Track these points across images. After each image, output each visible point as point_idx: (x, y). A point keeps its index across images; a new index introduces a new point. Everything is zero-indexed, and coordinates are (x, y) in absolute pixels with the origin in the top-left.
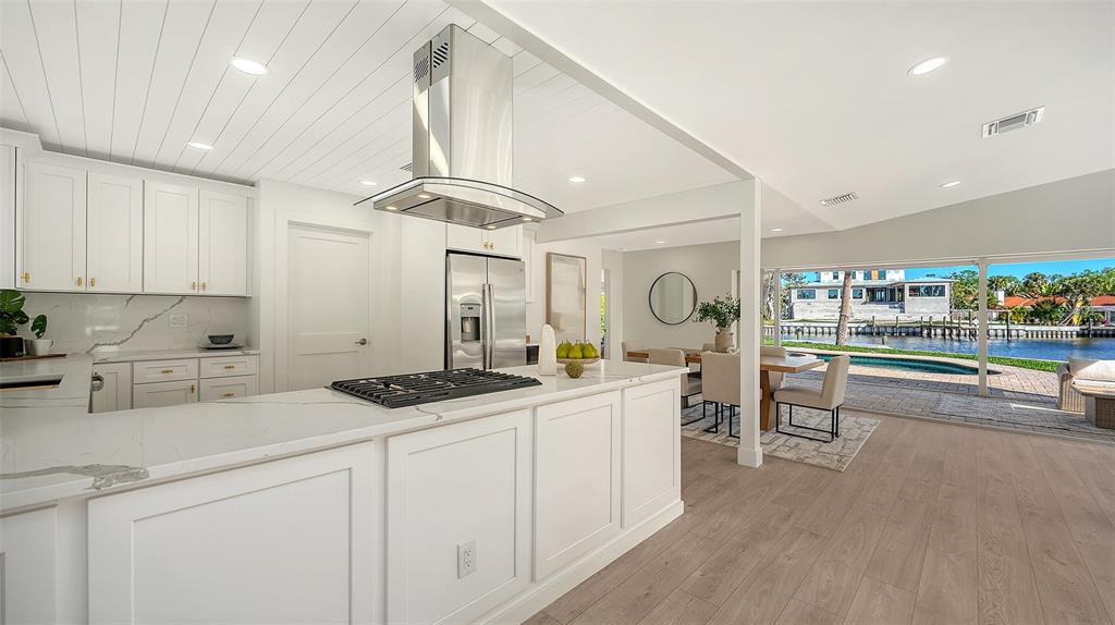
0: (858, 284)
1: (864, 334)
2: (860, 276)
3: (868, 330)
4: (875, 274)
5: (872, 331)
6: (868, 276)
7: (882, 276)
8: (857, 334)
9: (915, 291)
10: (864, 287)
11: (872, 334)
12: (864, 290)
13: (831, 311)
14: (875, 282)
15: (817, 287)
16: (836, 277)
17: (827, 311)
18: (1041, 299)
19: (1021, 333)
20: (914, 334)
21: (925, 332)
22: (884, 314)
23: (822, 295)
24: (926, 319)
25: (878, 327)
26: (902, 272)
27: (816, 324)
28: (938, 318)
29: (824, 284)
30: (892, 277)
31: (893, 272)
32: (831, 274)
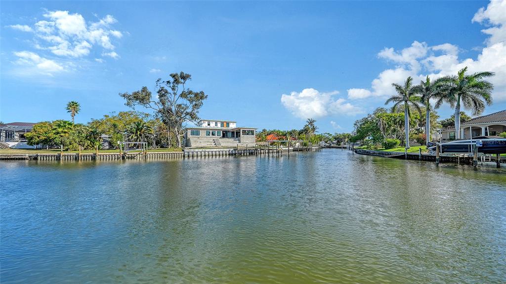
0: (219, 128)
1: (232, 154)
2: (219, 125)
3: (234, 152)
4: (225, 124)
6: (222, 125)
7: (228, 124)
8: (229, 155)
9: (244, 132)
10: (221, 130)
11: (235, 154)
12: (221, 132)
14: (225, 128)
16: (209, 125)
17: (208, 142)
23: (203, 134)
25: (239, 151)
26: (235, 124)
29: (202, 128)
30: (233, 126)
31: (232, 123)
32: (207, 123)
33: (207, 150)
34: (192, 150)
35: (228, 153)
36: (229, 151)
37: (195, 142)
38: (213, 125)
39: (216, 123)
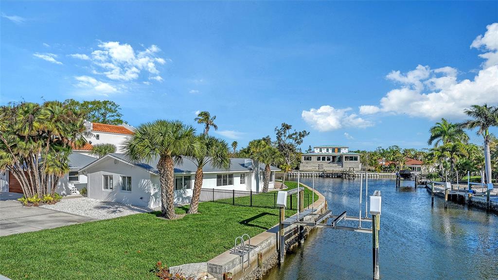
0: (329, 154)
1: (322, 176)
2: (330, 151)
4: (336, 150)
6: (333, 150)
7: (339, 150)
9: (347, 158)
10: (331, 155)
11: (324, 176)
12: (331, 157)
13: (315, 166)
14: (336, 154)
15: (313, 155)
16: (321, 151)
18: (391, 162)
19: (378, 176)
20: (340, 177)
21: (344, 175)
23: (314, 159)
25: (327, 174)
26: (347, 149)
29: (315, 154)
30: (344, 151)
31: (343, 149)
32: (319, 149)
33: (305, 173)
35: (318, 175)
37: (305, 166)
38: (324, 151)
39: (328, 150)
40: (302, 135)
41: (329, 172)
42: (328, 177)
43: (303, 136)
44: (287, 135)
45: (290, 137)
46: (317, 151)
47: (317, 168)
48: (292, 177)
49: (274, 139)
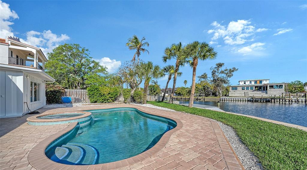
0: (252, 85)
1: (250, 101)
2: (253, 83)
3: (252, 100)
4: (258, 82)
5: (253, 100)
6: (256, 82)
7: (261, 82)
8: (248, 101)
9: (272, 87)
10: (254, 86)
11: (253, 101)
12: (254, 87)
13: (241, 94)
14: (258, 84)
15: (238, 86)
16: (245, 83)
17: (240, 93)
20: (269, 101)
21: (273, 100)
22: (259, 95)
23: (239, 89)
24: (273, 96)
25: (255, 99)
26: (268, 81)
27: (234, 98)
28: (277, 96)
29: (240, 85)
30: (264, 82)
31: (265, 81)
32: (243, 82)
33: (236, 98)
34: (229, 98)
35: (247, 100)
36: (248, 99)
37: (232, 93)
38: (248, 83)
39: (251, 82)
40: (231, 71)
41: (257, 98)
42: (256, 101)
43: (233, 71)
44: (220, 71)
45: (222, 72)
46: (242, 84)
47: (243, 95)
48: (223, 101)
49: (209, 75)
